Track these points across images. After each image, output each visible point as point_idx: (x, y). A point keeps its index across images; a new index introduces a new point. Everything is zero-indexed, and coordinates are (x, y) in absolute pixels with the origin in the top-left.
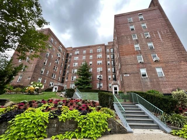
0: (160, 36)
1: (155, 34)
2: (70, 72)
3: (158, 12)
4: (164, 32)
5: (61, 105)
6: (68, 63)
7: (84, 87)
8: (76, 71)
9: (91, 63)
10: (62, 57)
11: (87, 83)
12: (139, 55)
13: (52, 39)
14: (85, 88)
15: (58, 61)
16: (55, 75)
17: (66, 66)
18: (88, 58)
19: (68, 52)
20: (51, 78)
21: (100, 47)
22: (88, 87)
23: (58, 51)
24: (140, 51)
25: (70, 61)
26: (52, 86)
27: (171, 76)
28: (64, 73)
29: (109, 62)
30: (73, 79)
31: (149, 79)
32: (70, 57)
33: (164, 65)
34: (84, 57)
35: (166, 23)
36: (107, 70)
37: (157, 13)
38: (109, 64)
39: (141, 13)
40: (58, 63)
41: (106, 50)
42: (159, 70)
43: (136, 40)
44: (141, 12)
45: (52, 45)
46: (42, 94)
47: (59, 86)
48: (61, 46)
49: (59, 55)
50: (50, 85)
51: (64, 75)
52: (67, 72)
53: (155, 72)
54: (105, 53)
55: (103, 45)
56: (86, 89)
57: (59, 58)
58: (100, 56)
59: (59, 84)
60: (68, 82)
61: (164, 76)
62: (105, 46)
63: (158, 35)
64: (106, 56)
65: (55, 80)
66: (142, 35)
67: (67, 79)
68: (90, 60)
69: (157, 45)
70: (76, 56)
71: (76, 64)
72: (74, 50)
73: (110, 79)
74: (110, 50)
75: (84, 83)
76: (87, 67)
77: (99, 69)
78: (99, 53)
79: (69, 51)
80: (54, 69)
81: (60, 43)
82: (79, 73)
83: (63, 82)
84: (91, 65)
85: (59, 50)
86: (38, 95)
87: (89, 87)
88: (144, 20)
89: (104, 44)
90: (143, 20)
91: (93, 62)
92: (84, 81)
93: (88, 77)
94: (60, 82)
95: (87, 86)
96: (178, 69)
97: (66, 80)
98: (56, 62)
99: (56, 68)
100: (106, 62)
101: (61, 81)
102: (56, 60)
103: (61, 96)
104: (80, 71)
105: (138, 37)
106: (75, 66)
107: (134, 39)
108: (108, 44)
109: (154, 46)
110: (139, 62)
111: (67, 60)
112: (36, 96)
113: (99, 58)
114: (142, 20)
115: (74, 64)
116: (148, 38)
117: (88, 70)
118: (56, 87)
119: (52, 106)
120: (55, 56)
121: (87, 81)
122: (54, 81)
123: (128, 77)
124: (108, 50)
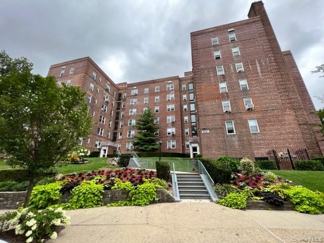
0: (259, 68)
1: (251, 65)
2: (126, 125)
3: (260, 27)
4: (265, 62)
5: (113, 177)
6: (121, 109)
7: (146, 148)
8: (134, 122)
9: (157, 108)
10: (112, 100)
11: (152, 142)
12: (225, 100)
13: (94, 74)
14: (148, 149)
15: (105, 107)
16: (102, 130)
17: (118, 114)
18: (151, 100)
19: (120, 92)
20: (96, 135)
21: (171, 82)
22: (153, 149)
23: (104, 92)
24: (227, 93)
25: (124, 106)
26: (98, 147)
27: (269, 132)
28: (116, 125)
29: (185, 107)
30: (129, 135)
31: (236, 136)
32: (124, 100)
33: (260, 115)
34: (146, 100)
35: (269, 46)
36: (182, 120)
37: (258, 27)
38: (185, 110)
39: (233, 29)
40: (105, 110)
41: (180, 86)
42: (252, 124)
43: (223, 75)
44: (232, 27)
45: (95, 83)
46: (88, 163)
47: (110, 147)
48: (108, 82)
49: (107, 98)
50: (96, 146)
51: (116, 128)
52: (121, 124)
53: (247, 127)
54: (179, 91)
55: (177, 78)
56: (150, 150)
57: (107, 102)
58: (171, 96)
59: (110, 143)
60: (122, 139)
61: (259, 132)
62: (180, 79)
63: (256, 67)
64: (181, 97)
65: (102, 137)
66: (232, 67)
67: (121, 135)
68: (155, 105)
69: (253, 84)
70: (134, 98)
71: (134, 111)
72: (129, 88)
73: (187, 134)
74: (188, 87)
75: (147, 141)
76: (150, 117)
77: (170, 119)
78: (169, 92)
79: (122, 89)
80: (100, 120)
81: (107, 78)
82: (138, 125)
83: (114, 139)
84: (157, 111)
85: (107, 90)
86: (84, 163)
87: (155, 147)
88: (237, 42)
89: (178, 76)
90: (235, 40)
91: (160, 107)
92: (146, 139)
93: (153, 132)
94: (110, 140)
95: (152, 147)
96: (280, 121)
97: (120, 137)
98: (102, 109)
99: (104, 118)
100: (181, 107)
101: (112, 139)
102: (103, 107)
103: (114, 165)
104: (141, 123)
105: (225, 71)
106: (133, 114)
107: (219, 73)
108: (185, 75)
109: (249, 85)
110: (224, 111)
111: (119, 104)
112: (82, 165)
113: (169, 100)
114: (233, 41)
115: (131, 112)
116: (240, 72)
117: (152, 120)
118: (105, 148)
119: (104, 178)
120: (101, 100)
121: (150, 139)
122: (102, 139)
123: (208, 134)
124: (184, 86)
